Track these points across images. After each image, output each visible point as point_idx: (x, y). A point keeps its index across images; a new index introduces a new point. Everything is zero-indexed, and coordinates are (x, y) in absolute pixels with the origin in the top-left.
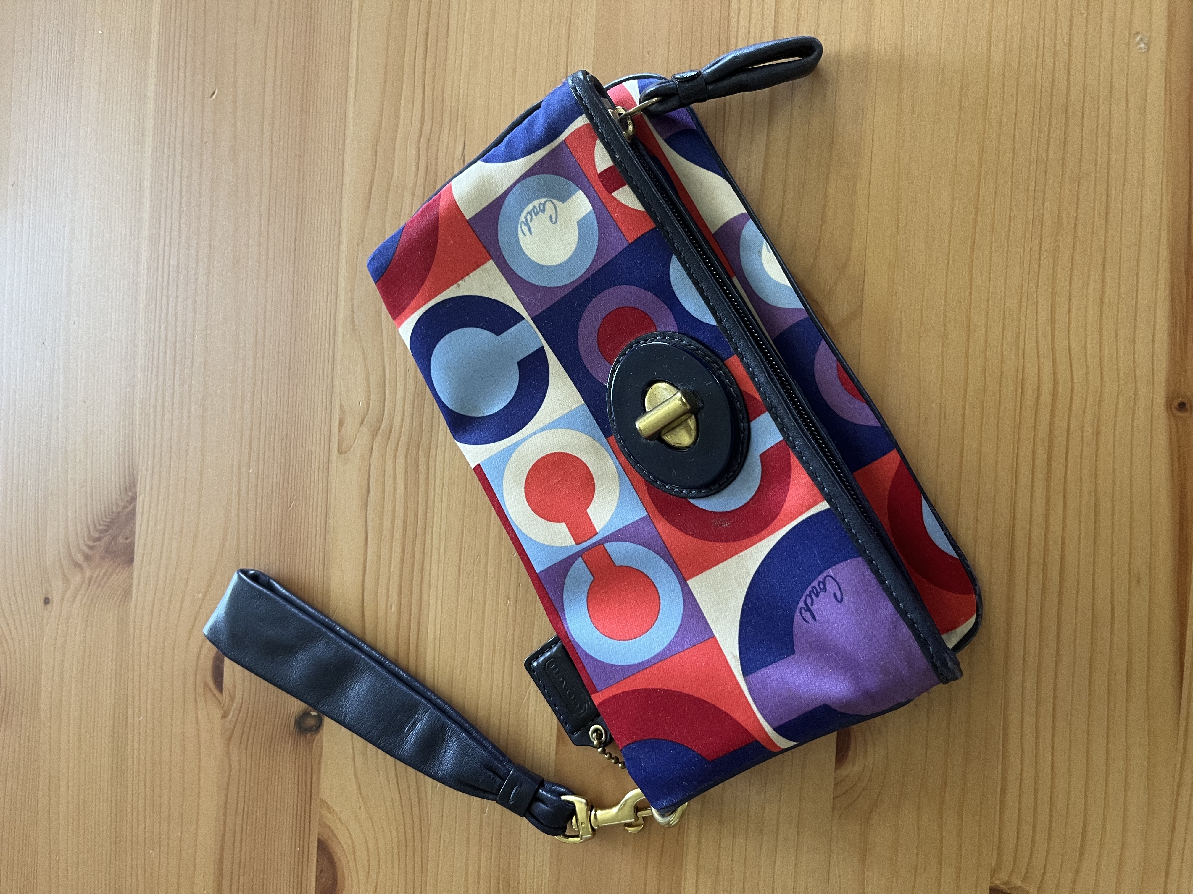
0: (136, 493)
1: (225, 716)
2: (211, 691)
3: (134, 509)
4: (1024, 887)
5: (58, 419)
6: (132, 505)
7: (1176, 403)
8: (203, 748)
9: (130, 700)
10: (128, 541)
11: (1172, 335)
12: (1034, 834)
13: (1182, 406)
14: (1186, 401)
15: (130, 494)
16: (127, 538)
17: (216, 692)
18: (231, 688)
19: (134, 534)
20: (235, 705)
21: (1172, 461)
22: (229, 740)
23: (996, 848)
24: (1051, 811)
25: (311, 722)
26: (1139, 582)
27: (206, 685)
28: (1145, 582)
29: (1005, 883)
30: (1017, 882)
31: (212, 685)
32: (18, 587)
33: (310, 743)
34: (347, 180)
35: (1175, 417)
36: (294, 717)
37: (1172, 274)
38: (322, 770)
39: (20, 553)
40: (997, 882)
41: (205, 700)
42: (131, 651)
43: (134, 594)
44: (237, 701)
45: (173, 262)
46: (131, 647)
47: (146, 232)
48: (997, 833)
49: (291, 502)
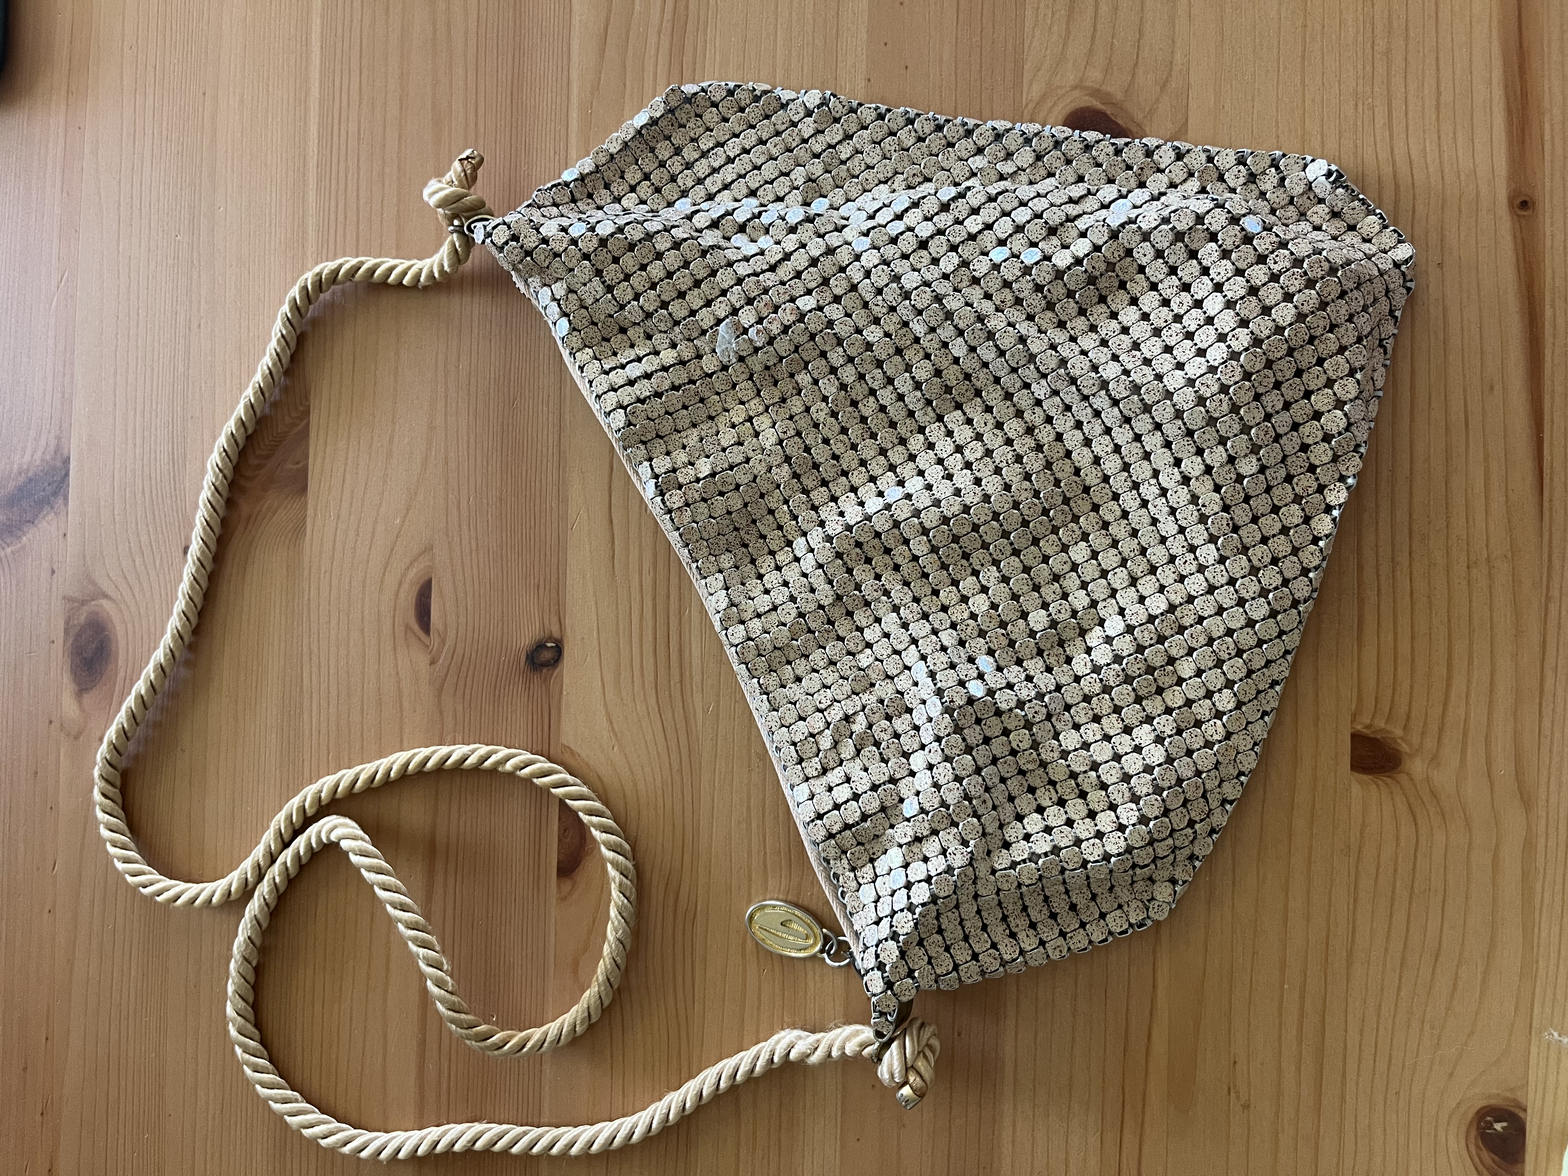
0: (309, 407)
1: (433, 663)
2: (415, 634)
3: (307, 426)
4: (1388, 728)
5: (199, 326)
6: (304, 422)
7: (1518, 201)
8: (406, 704)
9: (306, 658)
10: (300, 465)
11: (1510, 134)
12: (1395, 669)
13: (1524, 205)
14: (1527, 199)
15: (302, 409)
16: (298, 463)
17: (421, 634)
18: (441, 627)
19: (307, 457)
20: (447, 647)
21: (1518, 260)
22: (440, 690)
23: (1355, 690)
24: (1412, 643)
25: (547, 655)
26: (1492, 388)
27: (407, 627)
28: (1498, 387)
29: (1368, 727)
30: (1381, 723)
31: (416, 627)
32: (144, 538)
33: (546, 681)
34: (576, 20)
35: (1519, 216)
36: (524, 652)
37: (1505, 72)
38: (563, 711)
39: (147, 496)
40: (1359, 727)
41: (408, 647)
42: (306, 599)
43: (309, 530)
44: (450, 642)
45: (353, 127)
46: (306, 593)
47: (315, 92)
48: (1355, 674)
49: (515, 399)
